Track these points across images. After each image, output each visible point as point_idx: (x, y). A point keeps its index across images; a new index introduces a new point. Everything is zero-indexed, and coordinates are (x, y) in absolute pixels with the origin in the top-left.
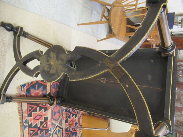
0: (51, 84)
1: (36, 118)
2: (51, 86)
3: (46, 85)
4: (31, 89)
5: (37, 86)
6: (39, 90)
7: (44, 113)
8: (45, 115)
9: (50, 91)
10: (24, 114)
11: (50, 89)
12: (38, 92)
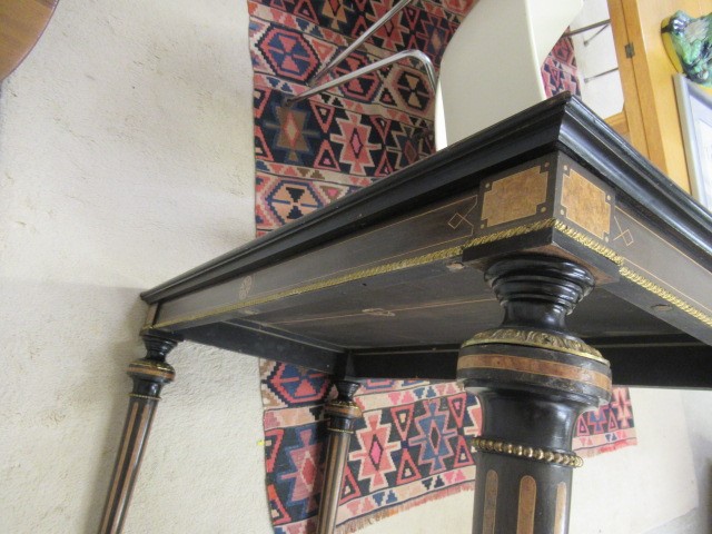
0: (283, 405)
1: (377, 462)
2: (291, 405)
3: (285, 429)
4: (293, 500)
5: (284, 477)
6: (296, 464)
7: (369, 429)
8: (373, 424)
9: (306, 409)
10: (359, 513)
11: (298, 411)
12: (303, 465)
